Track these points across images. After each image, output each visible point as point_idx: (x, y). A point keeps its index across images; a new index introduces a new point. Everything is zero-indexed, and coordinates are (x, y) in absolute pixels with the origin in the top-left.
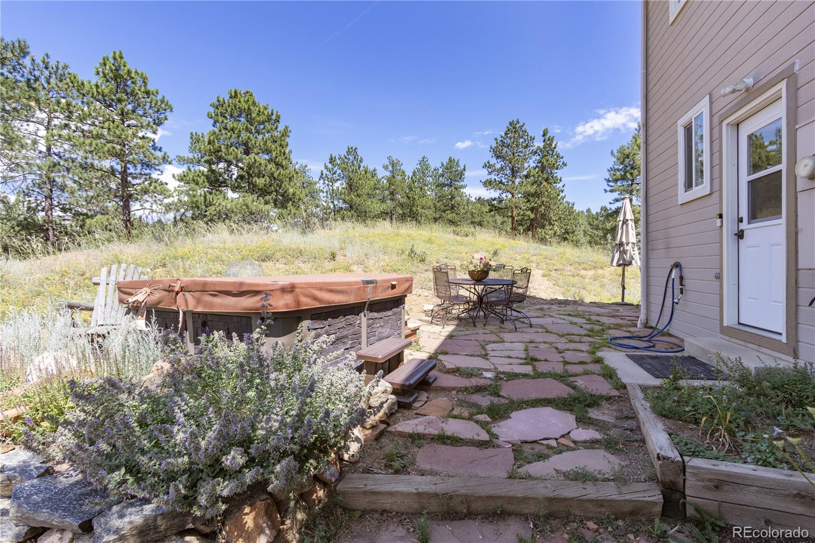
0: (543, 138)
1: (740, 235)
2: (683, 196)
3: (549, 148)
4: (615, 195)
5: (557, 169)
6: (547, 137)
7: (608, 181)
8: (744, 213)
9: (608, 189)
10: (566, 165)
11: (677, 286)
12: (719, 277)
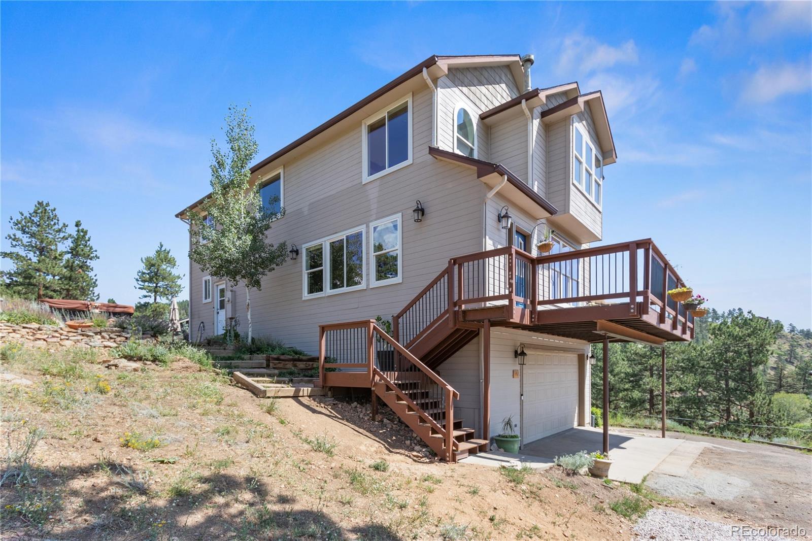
0: (76, 228)
1: (218, 313)
2: (204, 301)
3: (81, 238)
4: (144, 292)
5: (91, 259)
6: (80, 228)
7: (137, 280)
8: (219, 308)
9: (138, 286)
10: (99, 258)
11: (203, 329)
12: (214, 324)
